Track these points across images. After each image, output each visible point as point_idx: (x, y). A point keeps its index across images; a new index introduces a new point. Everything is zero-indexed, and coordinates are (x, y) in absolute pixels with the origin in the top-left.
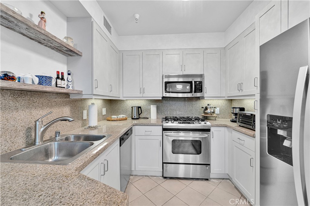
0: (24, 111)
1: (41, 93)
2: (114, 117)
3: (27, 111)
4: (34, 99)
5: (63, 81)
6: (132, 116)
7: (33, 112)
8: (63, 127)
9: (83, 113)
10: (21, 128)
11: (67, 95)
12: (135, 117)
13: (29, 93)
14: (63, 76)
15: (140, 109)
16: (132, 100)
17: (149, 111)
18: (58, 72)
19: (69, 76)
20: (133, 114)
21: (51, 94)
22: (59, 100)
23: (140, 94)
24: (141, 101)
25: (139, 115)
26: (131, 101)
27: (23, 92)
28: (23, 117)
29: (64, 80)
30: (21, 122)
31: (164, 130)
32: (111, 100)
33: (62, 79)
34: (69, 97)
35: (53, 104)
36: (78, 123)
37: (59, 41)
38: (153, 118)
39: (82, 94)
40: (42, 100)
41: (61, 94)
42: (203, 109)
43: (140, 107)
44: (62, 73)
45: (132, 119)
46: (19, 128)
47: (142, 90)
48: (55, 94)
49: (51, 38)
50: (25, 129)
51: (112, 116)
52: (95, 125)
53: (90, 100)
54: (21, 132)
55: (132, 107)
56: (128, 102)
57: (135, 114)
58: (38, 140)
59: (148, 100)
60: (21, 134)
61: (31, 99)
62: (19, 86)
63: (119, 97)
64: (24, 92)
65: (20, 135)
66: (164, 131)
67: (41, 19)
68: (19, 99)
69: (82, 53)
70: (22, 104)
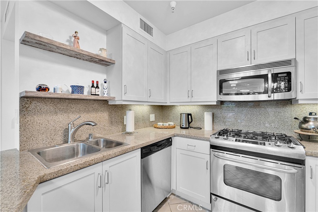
0: (62, 115)
1: (78, 100)
2: (160, 124)
3: (65, 115)
4: (71, 105)
5: (97, 89)
6: (181, 125)
7: (70, 116)
8: (100, 131)
9: (124, 118)
10: (59, 128)
11: (105, 102)
12: (183, 125)
13: (67, 101)
14: (98, 84)
15: (190, 116)
16: (183, 105)
17: (202, 120)
18: (93, 82)
19: (105, 84)
20: (182, 123)
21: (88, 101)
22: (96, 105)
23: (188, 98)
24: (193, 107)
25: (189, 123)
26: (182, 107)
27: (61, 100)
28: (61, 119)
29: (99, 88)
30: (60, 123)
31: (213, 147)
32: (162, 106)
33: (97, 87)
34: (108, 103)
35: (91, 109)
36: (117, 128)
37: (87, 54)
38: (207, 130)
39: (115, 100)
40: (79, 106)
41: (98, 101)
42: (298, 122)
43: (191, 115)
44: (97, 82)
45: (181, 128)
46: (58, 128)
47: (191, 94)
48: (92, 101)
49: (78, 52)
50: (63, 129)
51: (158, 123)
52: (131, 131)
53: (133, 105)
54: (59, 132)
55: (181, 114)
56: (179, 107)
57: (184, 122)
58: (70, 140)
59: (202, 105)
60: (60, 133)
61: (69, 105)
62: (45, 95)
63: (166, 103)
64: (63, 100)
65: (58, 134)
66: (212, 149)
67: (75, 38)
68: (59, 105)
69: (114, 61)
70: (61, 109)
